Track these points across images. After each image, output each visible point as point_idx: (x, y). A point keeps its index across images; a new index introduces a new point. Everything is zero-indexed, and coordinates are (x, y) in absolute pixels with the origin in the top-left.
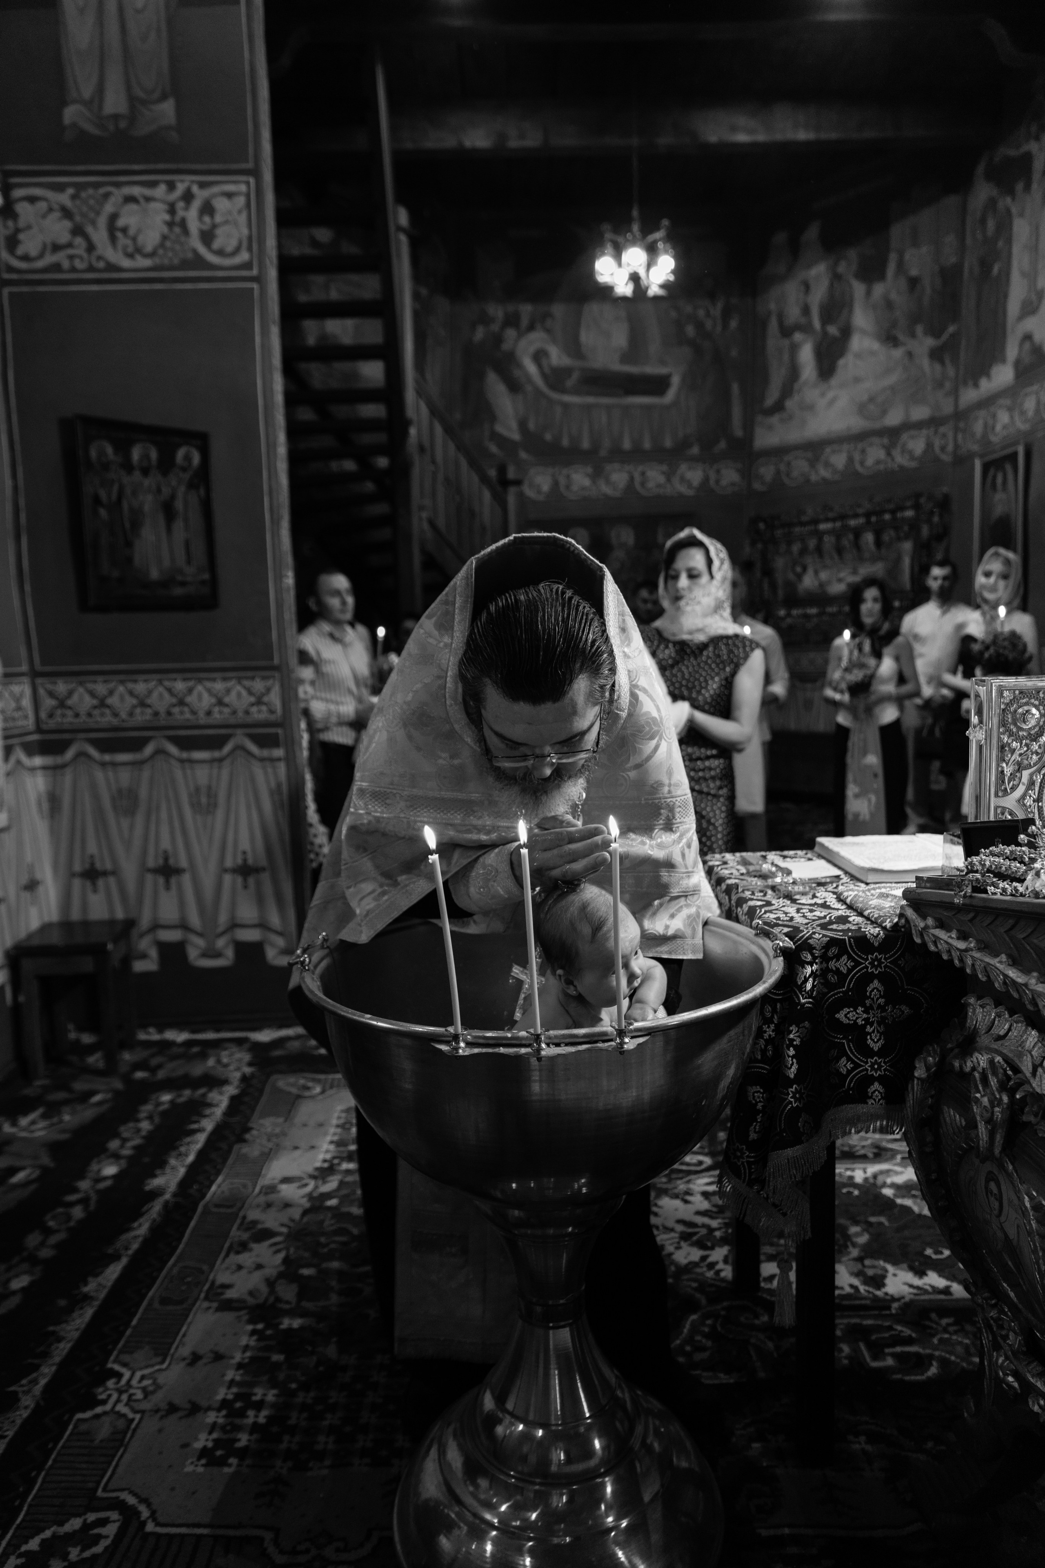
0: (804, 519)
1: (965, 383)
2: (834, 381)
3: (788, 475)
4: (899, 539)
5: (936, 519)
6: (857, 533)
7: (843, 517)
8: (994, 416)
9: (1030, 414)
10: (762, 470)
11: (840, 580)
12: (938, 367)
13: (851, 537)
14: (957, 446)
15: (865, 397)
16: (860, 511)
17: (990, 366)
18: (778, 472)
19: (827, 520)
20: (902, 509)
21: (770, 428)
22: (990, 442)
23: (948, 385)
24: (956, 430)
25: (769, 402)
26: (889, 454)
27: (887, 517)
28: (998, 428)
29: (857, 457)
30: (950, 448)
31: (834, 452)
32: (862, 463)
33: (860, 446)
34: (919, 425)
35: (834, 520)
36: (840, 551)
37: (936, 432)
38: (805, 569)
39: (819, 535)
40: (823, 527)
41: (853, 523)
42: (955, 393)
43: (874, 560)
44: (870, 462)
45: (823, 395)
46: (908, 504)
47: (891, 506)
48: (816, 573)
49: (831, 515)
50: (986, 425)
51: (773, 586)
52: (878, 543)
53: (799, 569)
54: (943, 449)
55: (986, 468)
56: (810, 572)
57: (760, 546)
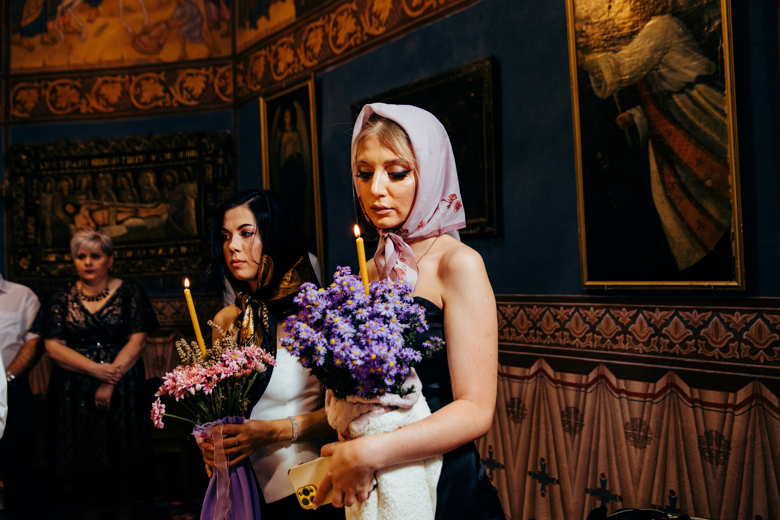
0: (74, 153)
1: (243, 26)
2: (101, 8)
3: (53, 103)
4: (182, 180)
5: (221, 161)
6: (137, 171)
7: (119, 154)
8: (276, 54)
9: (317, 50)
10: (22, 95)
11: (119, 223)
12: (213, 7)
13: (130, 175)
14: (237, 89)
15: (138, 30)
16: (138, 148)
17: (268, 6)
18: (42, 99)
19: (101, 156)
20: (186, 149)
21: (31, 49)
22: (273, 82)
23: (224, 26)
24: (236, 72)
25: (28, 20)
26: (166, 90)
27: (168, 156)
28: (282, 66)
29: (132, 90)
30: (230, 89)
31: (106, 82)
32: (138, 97)
33: (135, 79)
34: (197, 64)
35: (109, 156)
36: (118, 190)
37: (215, 73)
38: (78, 209)
39: (94, 173)
40: (95, 162)
41: (130, 160)
42: (232, 35)
43: (156, 200)
44: (146, 97)
45: (90, 21)
46: (190, 144)
47: (173, 146)
48: (91, 212)
49: (105, 151)
50: (267, 65)
51: (40, 227)
52: (160, 183)
53: (70, 208)
54: (223, 90)
55: (271, 107)
56: (84, 211)
57: (22, 179)
